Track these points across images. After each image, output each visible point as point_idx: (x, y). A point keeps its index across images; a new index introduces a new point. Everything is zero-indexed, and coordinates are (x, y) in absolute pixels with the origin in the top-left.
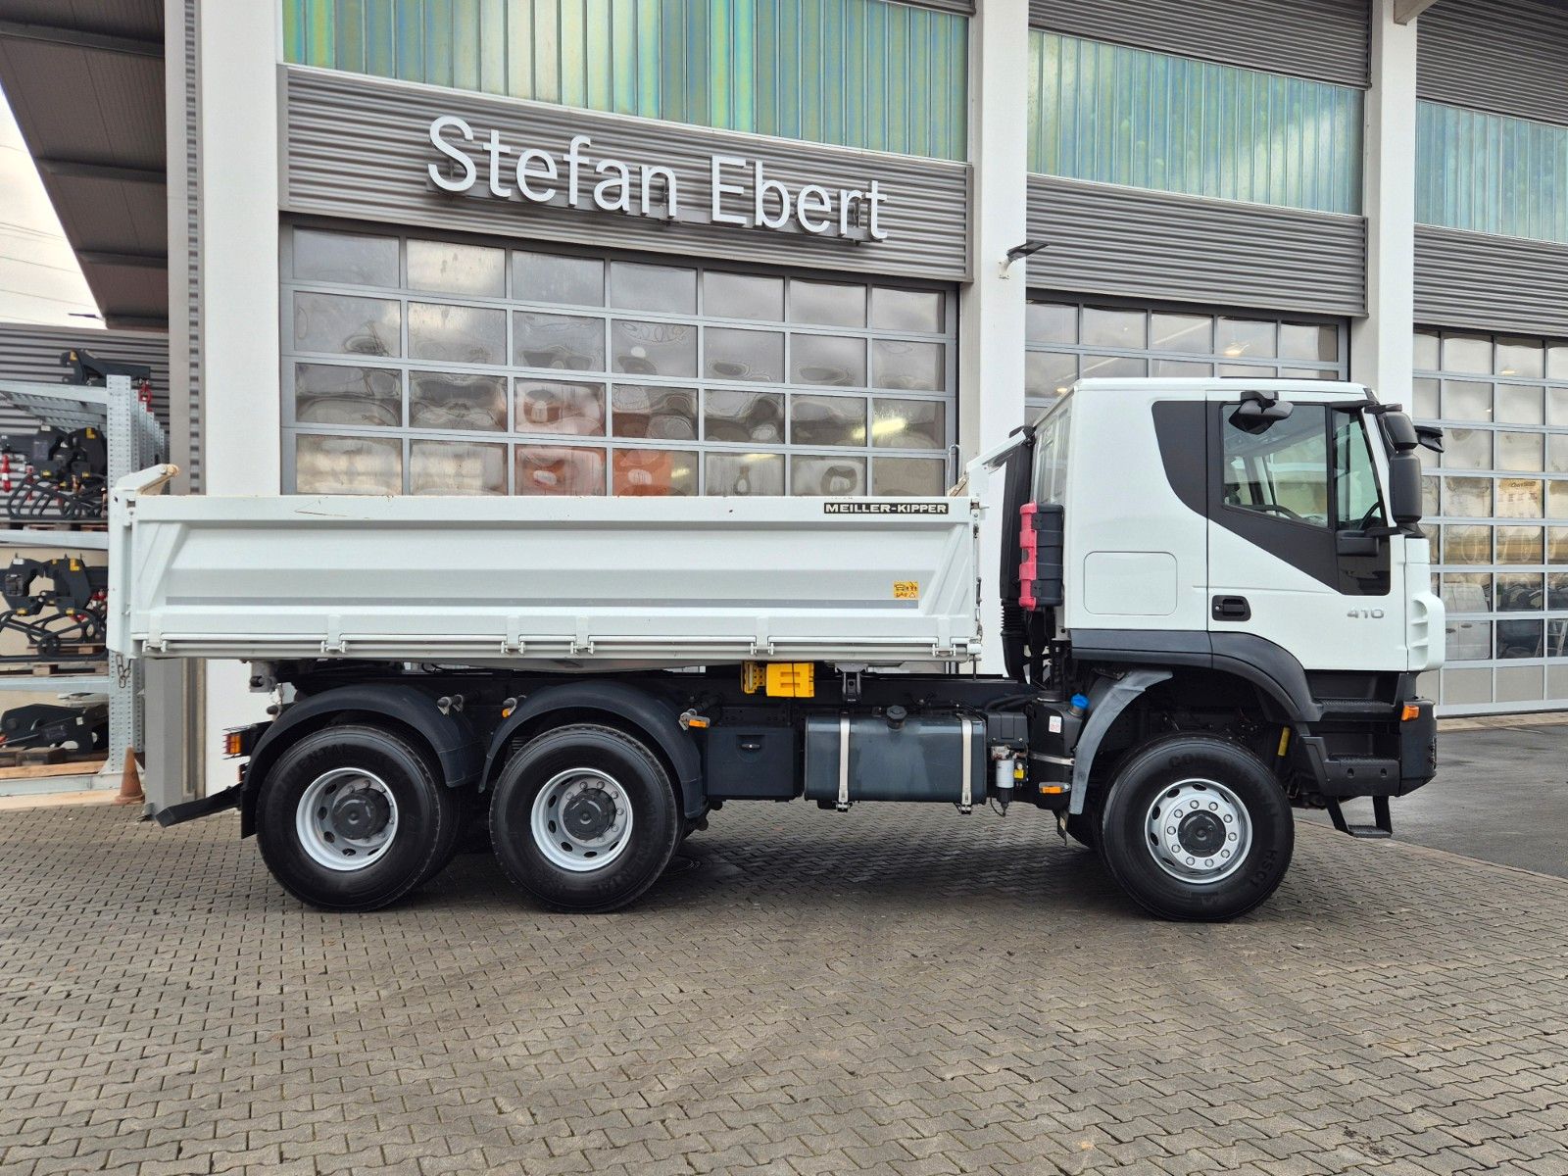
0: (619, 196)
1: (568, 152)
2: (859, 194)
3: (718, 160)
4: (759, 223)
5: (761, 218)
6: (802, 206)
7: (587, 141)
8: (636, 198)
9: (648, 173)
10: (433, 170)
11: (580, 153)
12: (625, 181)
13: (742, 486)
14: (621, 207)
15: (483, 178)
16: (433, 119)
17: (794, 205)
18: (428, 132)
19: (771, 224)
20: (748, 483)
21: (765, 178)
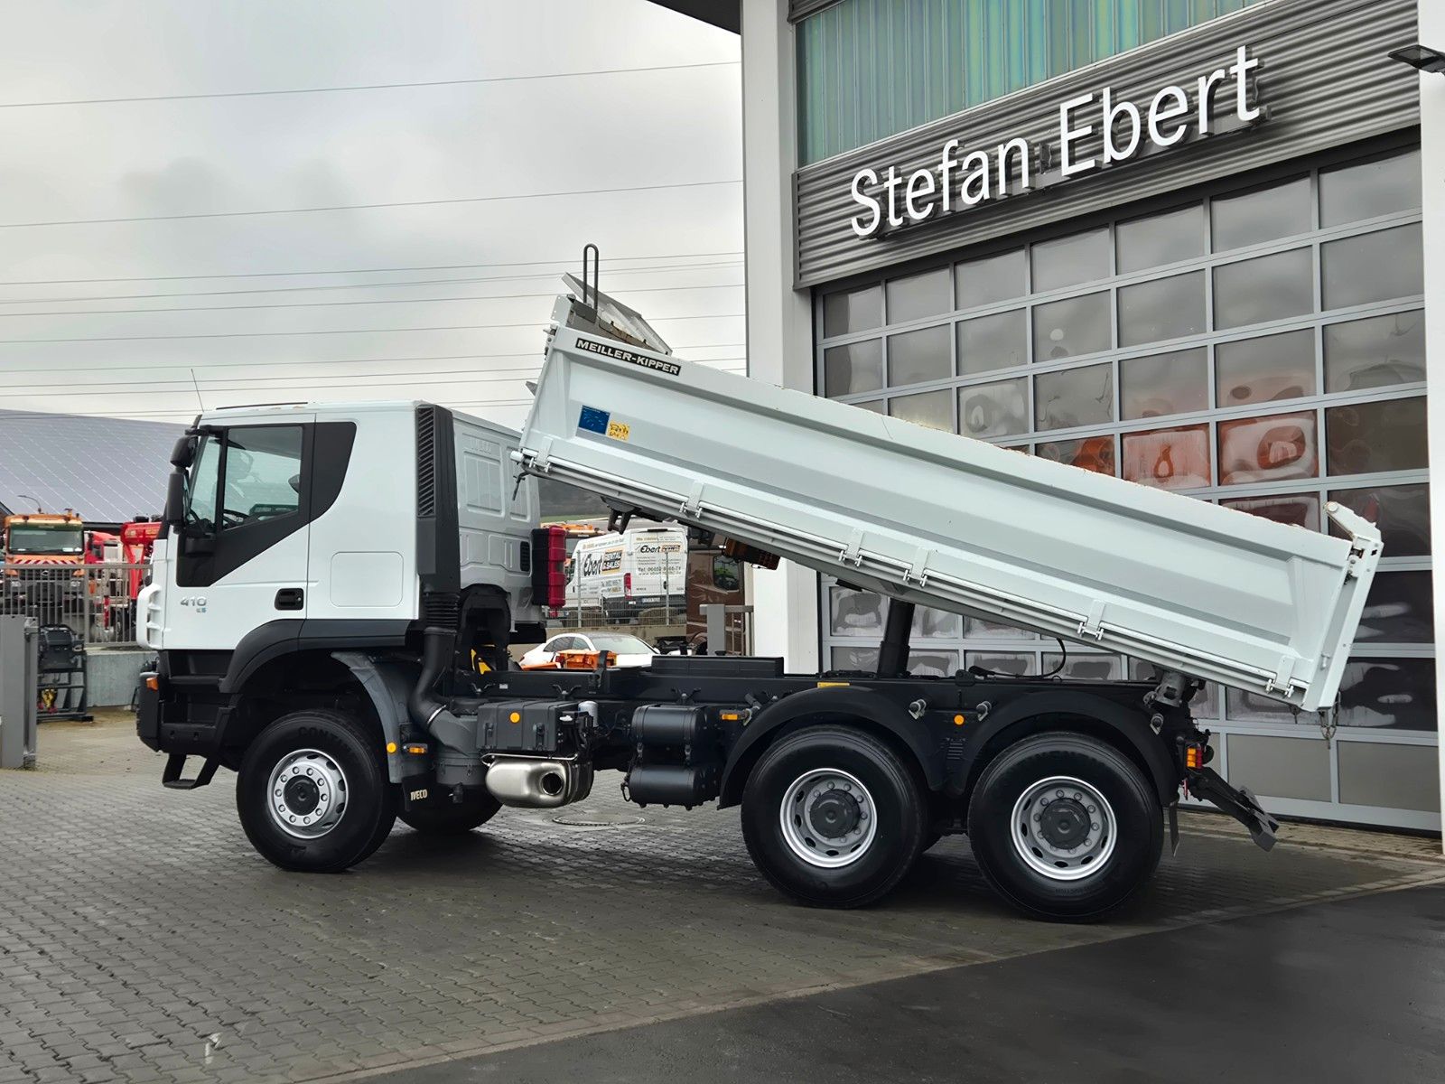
0: (980, 188)
1: (941, 162)
2: (1220, 74)
3: (1065, 107)
4: (1107, 159)
5: (1110, 153)
6: (1153, 118)
7: (954, 143)
8: (993, 184)
9: (1002, 152)
10: (854, 221)
11: (951, 158)
12: (984, 170)
13: (1163, 469)
14: (983, 198)
15: (884, 215)
16: (851, 179)
17: (1144, 125)
18: (850, 192)
19: (1120, 156)
20: (1171, 465)
21: (1113, 107)
